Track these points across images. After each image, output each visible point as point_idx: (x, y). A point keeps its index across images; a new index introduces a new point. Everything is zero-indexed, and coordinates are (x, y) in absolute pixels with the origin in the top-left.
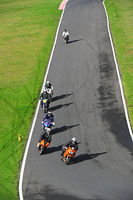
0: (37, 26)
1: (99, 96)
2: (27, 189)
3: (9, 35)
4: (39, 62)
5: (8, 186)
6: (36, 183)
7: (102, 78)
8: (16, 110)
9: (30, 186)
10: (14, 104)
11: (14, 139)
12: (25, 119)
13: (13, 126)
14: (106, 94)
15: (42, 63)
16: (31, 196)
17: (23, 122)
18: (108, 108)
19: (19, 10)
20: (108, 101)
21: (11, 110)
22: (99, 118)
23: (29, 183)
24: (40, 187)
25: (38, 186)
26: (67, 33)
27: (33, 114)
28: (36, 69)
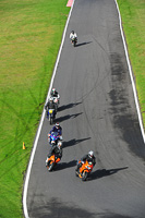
0: (43, 24)
1: (110, 101)
2: (32, 202)
3: (12, 34)
4: (45, 64)
5: (12, 198)
6: (42, 195)
7: (113, 81)
8: (20, 116)
9: (36, 199)
10: (18, 109)
11: (17, 148)
12: (30, 126)
13: (17, 134)
14: (118, 98)
15: (49, 65)
16: (36, 209)
17: (27, 129)
18: (120, 114)
19: (24, 6)
20: (121, 106)
21: (15, 116)
22: (110, 124)
23: (35, 195)
24: (45, 200)
25: (44, 199)
26: (75, 35)
27: (39, 120)
28: (42, 71)
